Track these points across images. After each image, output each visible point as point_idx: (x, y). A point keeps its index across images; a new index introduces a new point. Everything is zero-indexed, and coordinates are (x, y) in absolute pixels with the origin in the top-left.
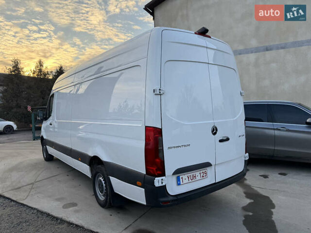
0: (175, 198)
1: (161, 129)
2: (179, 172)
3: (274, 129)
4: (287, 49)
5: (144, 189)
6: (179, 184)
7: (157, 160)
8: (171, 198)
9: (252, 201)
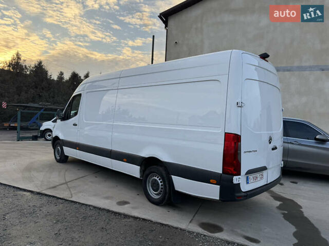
0: (246, 194)
1: (240, 136)
2: (250, 172)
3: (288, 143)
4: (291, 72)
5: (219, 186)
6: (248, 183)
7: (235, 162)
8: (243, 194)
9: (282, 203)
